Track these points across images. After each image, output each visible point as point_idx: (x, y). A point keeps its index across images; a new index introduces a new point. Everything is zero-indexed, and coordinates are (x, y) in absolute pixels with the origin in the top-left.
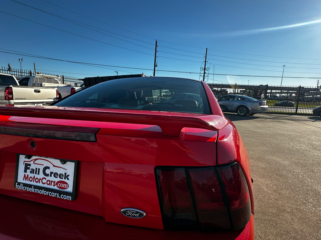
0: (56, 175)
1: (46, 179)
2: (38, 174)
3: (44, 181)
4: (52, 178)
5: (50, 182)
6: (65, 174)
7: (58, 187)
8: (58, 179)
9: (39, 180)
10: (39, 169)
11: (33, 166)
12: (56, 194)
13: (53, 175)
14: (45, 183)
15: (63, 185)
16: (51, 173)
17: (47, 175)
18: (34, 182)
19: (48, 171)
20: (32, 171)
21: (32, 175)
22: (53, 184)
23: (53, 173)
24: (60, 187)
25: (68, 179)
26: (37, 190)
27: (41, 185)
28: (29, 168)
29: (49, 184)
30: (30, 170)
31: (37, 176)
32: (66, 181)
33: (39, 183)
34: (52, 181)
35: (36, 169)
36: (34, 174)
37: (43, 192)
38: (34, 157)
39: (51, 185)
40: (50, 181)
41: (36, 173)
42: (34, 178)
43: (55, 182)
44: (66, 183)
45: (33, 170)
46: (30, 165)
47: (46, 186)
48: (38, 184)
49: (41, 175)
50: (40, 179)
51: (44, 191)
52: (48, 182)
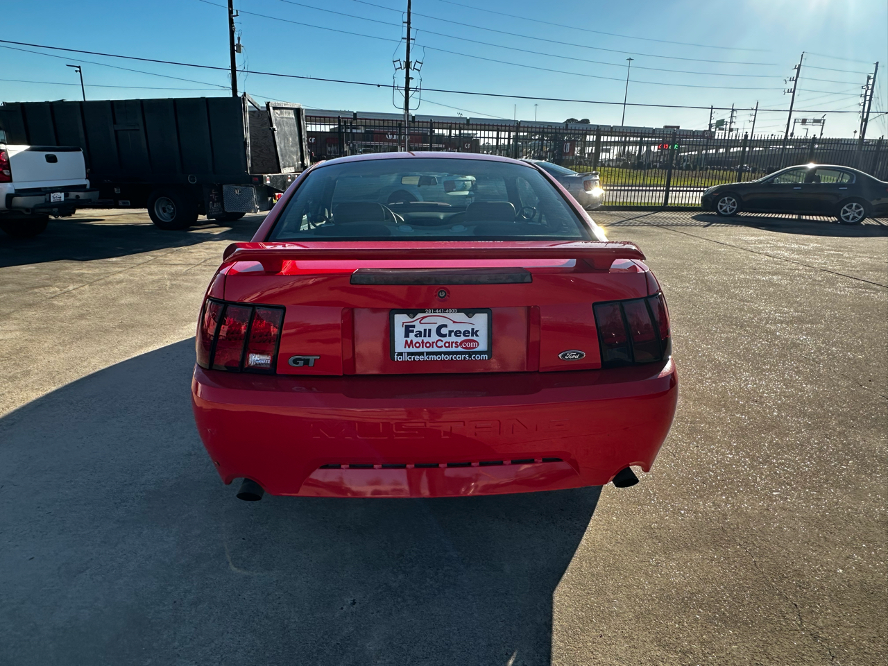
0: (457, 333)
1: (442, 341)
2: (429, 336)
3: (440, 344)
4: (453, 338)
5: (451, 344)
6: (473, 329)
7: (462, 347)
8: (463, 338)
9: (432, 345)
10: (430, 330)
11: (419, 327)
12: (463, 356)
13: (453, 334)
14: (442, 347)
15: (471, 345)
16: (450, 332)
17: (445, 336)
18: (423, 347)
19: (444, 331)
20: (419, 334)
21: (419, 340)
22: (454, 345)
23: (453, 331)
24: (466, 348)
25: (477, 336)
26: (433, 357)
27: (435, 349)
28: (412, 331)
29: (449, 347)
30: (415, 333)
31: (426, 340)
32: (475, 338)
33: (433, 347)
34: (452, 343)
35: (425, 330)
36: (423, 338)
37: (443, 357)
38: (420, 315)
39: (452, 347)
40: (449, 343)
41: (425, 336)
42: (423, 342)
43: (457, 342)
44: (475, 341)
45: (421, 332)
46: (414, 326)
47: (444, 349)
48: (430, 350)
49: (435, 337)
50: (433, 343)
51: (444, 355)
52: (447, 345)
